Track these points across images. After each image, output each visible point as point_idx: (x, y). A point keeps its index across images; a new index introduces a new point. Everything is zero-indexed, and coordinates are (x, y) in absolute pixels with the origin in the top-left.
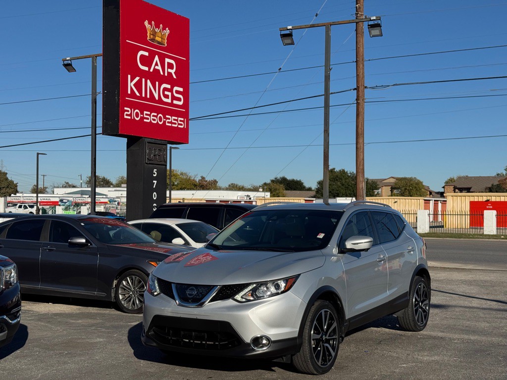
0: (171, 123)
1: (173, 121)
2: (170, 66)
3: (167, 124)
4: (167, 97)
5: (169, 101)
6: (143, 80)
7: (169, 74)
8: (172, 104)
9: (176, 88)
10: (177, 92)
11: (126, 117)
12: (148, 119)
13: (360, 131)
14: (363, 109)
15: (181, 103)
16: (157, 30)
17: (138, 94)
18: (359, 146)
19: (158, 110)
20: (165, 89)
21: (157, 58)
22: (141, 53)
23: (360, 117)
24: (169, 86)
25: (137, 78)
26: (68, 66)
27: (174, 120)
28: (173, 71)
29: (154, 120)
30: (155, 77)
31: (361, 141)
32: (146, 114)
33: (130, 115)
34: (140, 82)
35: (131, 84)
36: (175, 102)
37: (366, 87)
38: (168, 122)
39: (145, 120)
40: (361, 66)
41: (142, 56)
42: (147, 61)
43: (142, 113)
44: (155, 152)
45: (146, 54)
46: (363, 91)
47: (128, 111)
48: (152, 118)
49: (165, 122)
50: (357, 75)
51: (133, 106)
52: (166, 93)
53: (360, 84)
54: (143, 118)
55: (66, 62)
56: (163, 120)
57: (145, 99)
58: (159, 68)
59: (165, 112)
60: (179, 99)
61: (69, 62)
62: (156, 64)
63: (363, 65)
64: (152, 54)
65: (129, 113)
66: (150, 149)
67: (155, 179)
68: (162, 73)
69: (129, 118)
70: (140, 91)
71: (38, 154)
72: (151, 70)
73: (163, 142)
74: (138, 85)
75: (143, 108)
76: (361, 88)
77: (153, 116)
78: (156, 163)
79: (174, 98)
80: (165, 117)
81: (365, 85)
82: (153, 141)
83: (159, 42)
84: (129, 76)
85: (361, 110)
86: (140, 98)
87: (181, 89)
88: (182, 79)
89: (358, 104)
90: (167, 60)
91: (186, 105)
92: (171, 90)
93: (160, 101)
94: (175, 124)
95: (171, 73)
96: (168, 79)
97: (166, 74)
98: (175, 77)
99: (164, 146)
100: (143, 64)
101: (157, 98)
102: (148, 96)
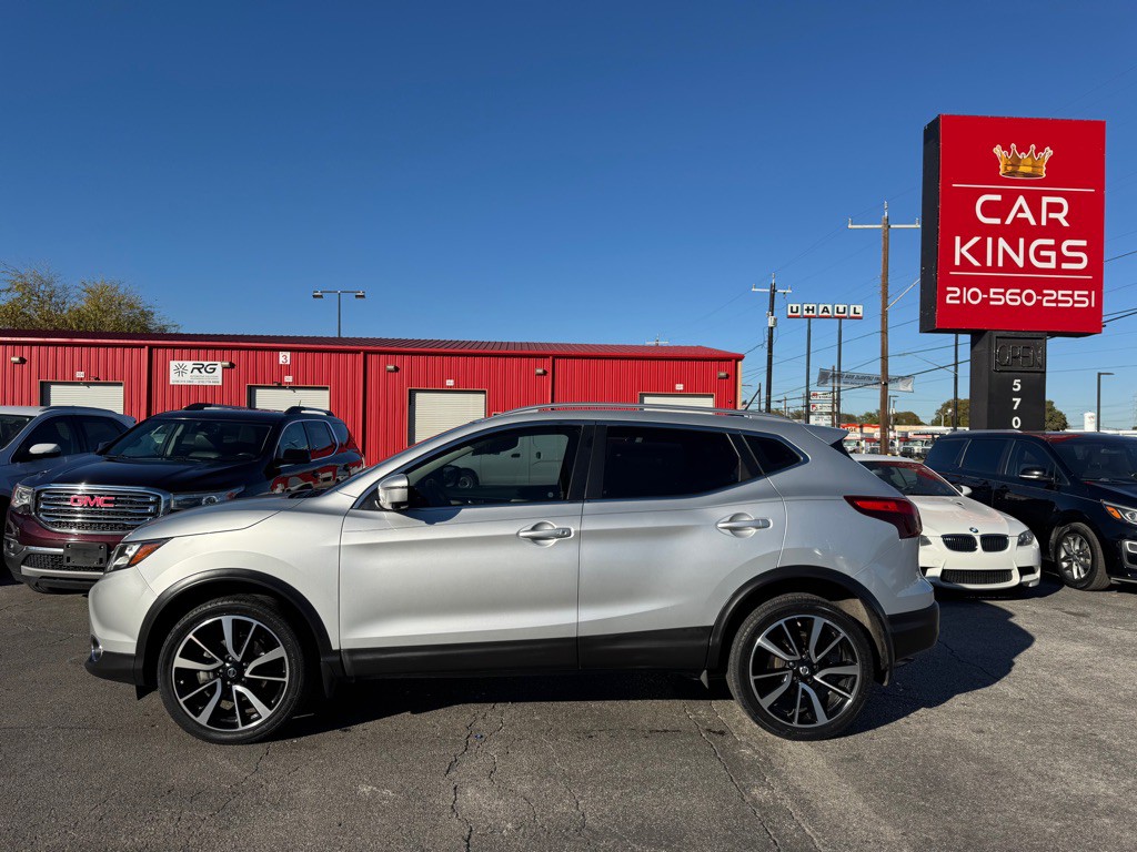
0: (1056, 301)
1: (1060, 298)
2: (1056, 208)
3: (1045, 304)
4: (1045, 259)
6: (990, 240)
7: (1052, 221)
8: (1057, 271)
9: (1069, 243)
10: (1072, 248)
11: (948, 301)
12: (999, 300)
15: (1081, 266)
16: (1023, 156)
17: (976, 263)
19: (1022, 284)
20: (1041, 248)
21: (1021, 201)
22: (985, 198)
24: (1051, 242)
25: (976, 240)
27: (1064, 295)
28: (1060, 216)
29: (1014, 300)
30: (1018, 231)
32: (996, 293)
33: (960, 298)
34: (981, 244)
35: (961, 250)
36: (1065, 266)
38: (1049, 301)
39: (993, 303)
41: (987, 203)
42: (998, 209)
43: (986, 291)
45: (997, 198)
47: (954, 292)
48: (1010, 298)
49: (1039, 302)
51: (966, 282)
52: (1044, 253)
54: (987, 300)
56: (1036, 298)
57: (993, 269)
58: (1028, 215)
59: (1040, 286)
60: (1077, 260)
62: (1020, 211)
64: (1010, 199)
65: (953, 296)
67: (1017, 395)
68: (1033, 222)
69: (958, 302)
70: (982, 258)
72: (1008, 222)
73: (1035, 335)
74: (978, 251)
75: (985, 285)
77: (1012, 294)
78: (1020, 369)
79: (1062, 259)
80: (1040, 294)
82: (1009, 334)
83: (1025, 175)
84: (958, 239)
87: (1081, 243)
90: (1047, 200)
91: (1096, 266)
92: (1055, 248)
93: (1028, 266)
94: (1066, 302)
95: (1057, 220)
96: (1053, 230)
97: (1044, 223)
98: (1065, 224)
99: (1038, 342)
100: (985, 214)
101: (1020, 262)
102: (1000, 264)
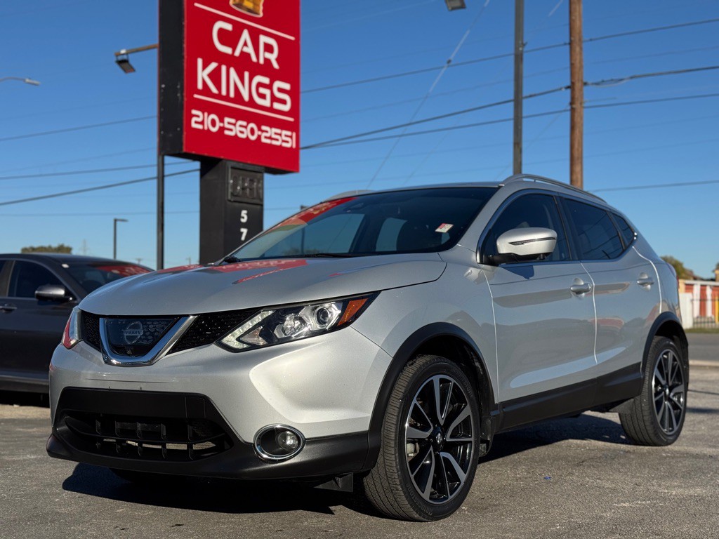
0: (270, 138)
1: (274, 136)
2: (269, 48)
3: (264, 140)
4: (263, 96)
5: (267, 103)
6: (224, 68)
7: (267, 61)
8: (271, 109)
9: (278, 84)
10: (280, 90)
11: (194, 125)
12: (231, 130)
13: (576, 154)
14: (582, 118)
15: (287, 108)
17: (214, 90)
18: (574, 177)
19: (248, 117)
20: (260, 85)
21: (245, 35)
22: (219, 25)
23: (577, 131)
24: (266, 80)
25: (213, 65)
26: (123, 63)
27: (276, 134)
28: (273, 57)
29: (242, 132)
30: (243, 64)
31: (577, 169)
32: (229, 123)
33: (202, 123)
34: (218, 71)
35: (203, 75)
36: (277, 106)
37: (585, 84)
38: (266, 137)
39: (227, 132)
40: (578, 49)
41: (221, 31)
42: (230, 38)
43: (222, 121)
44: (244, 182)
45: (229, 27)
46: (581, 90)
47: (198, 116)
48: (238, 129)
49: (259, 137)
50: (572, 65)
51: (207, 108)
52: (262, 90)
53: (576, 78)
54: (222, 129)
55: (120, 58)
56: (257, 133)
57: (227, 98)
58: (250, 50)
59: (261, 121)
60: (283, 102)
61: (125, 57)
62: (245, 44)
63: (581, 49)
64: (238, 28)
65: (201, 120)
66: (235, 179)
67: (244, 225)
68: (254, 59)
69: (200, 127)
70: (218, 86)
71: (116, 221)
72: (237, 53)
73: (256, 168)
74: (215, 76)
75: (222, 112)
76: (578, 85)
77: (241, 126)
78: (246, 200)
79: (274, 99)
80: (260, 129)
81: (585, 81)
82: (240, 166)
83: (249, 10)
84: (200, 62)
85: (577, 119)
86: (219, 96)
87: (287, 86)
88: (289, 68)
89: (573, 110)
90: (263, 39)
91: (294, 111)
92: (270, 87)
93: (252, 103)
94: (277, 140)
95: (270, 61)
96: (266, 69)
97: (262, 61)
98: (276, 66)
99: (259, 175)
100: (222, 42)
101: (246, 98)
102: (232, 95)
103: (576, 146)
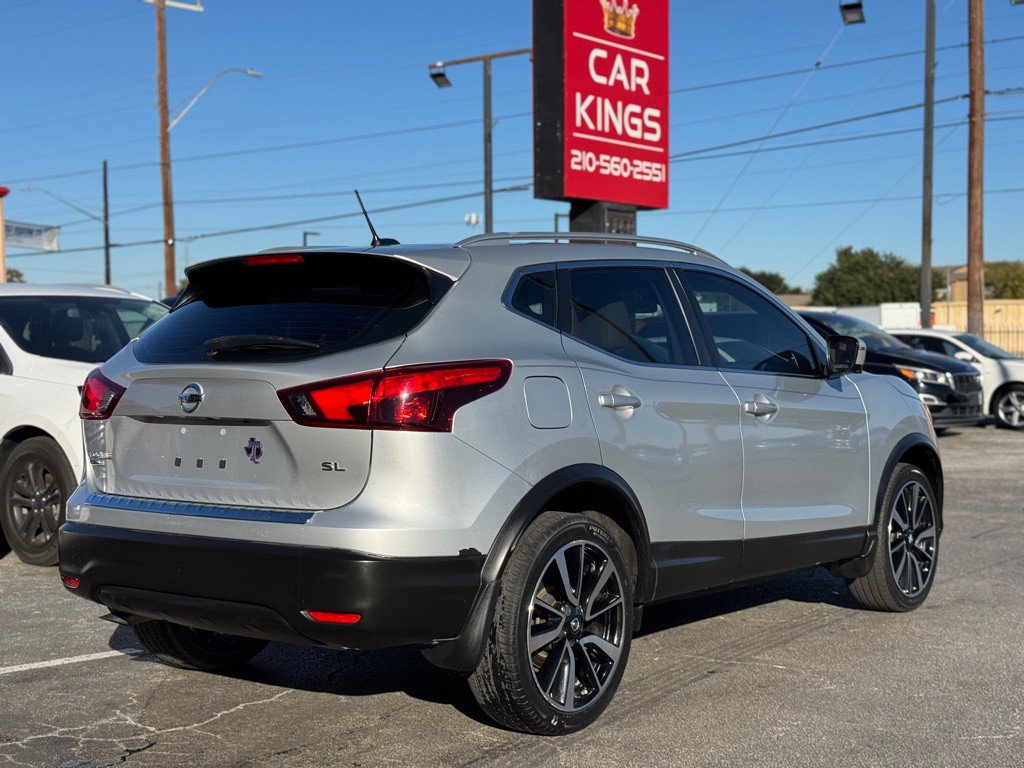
0: (642, 173)
1: (645, 171)
2: (640, 73)
3: (637, 176)
4: (634, 127)
5: (637, 134)
6: (599, 100)
7: (639, 87)
8: (642, 141)
9: (650, 112)
10: (651, 118)
11: (575, 167)
12: (605, 168)
13: (975, 175)
14: (982, 133)
15: (656, 137)
16: (619, 10)
17: (591, 125)
18: (973, 202)
19: (622, 152)
20: (633, 115)
21: (619, 61)
22: (597, 53)
23: (977, 149)
24: (636, 109)
25: (590, 99)
26: (439, 78)
27: (647, 168)
28: (643, 82)
29: (616, 169)
30: (617, 94)
31: (977, 192)
32: (605, 161)
33: (580, 163)
34: (593, 105)
35: (581, 110)
36: (648, 136)
37: (987, 92)
38: (638, 173)
39: (603, 171)
40: (979, 53)
41: (598, 60)
42: (604, 67)
43: (598, 159)
44: (618, 225)
45: (603, 54)
46: (982, 100)
47: (577, 156)
48: (613, 166)
49: (632, 172)
50: (972, 71)
51: (585, 146)
52: (635, 121)
53: (977, 85)
54: (599, 168)
55: (435, 71)
56: (630, 168)
57: (602, 134)
58: (623, 77)
59: (632, 155)
60: (653, 131)
61: (441, 70)
62: (619, 72)
63: (982, 51)
64: (612, 54)
65: (581, 161)
66: (611, 222)
68: (626, 86)
69: (578, 168)
70: (594, 121)
72: (611, 83)
73: (629, 208)
74: (592, 111)
75: (598, 149)
76: (978, 95)
77: (616, 163)
79: (646, 129)
80: (632, 165)
81: (986, 88)
82: (614, 206)
83: (622, 33)
84: (578, 96)
85: (977, 134)
86: (595, 133)
87: (656, 113)
88: (658, 95)
89: (972, 124)
90: (635, 63)
91: (664, 142)
92: (640, 116)
93: (625, 137)
94: (647, 174)
95: (642, 86)
96: (636, 97)
97: (634, 88)
98: (646, 91)
99: (631, 215)
100: (599, 72)
101: (619, 131)
102: (607, 129)
103: (976, 166)
